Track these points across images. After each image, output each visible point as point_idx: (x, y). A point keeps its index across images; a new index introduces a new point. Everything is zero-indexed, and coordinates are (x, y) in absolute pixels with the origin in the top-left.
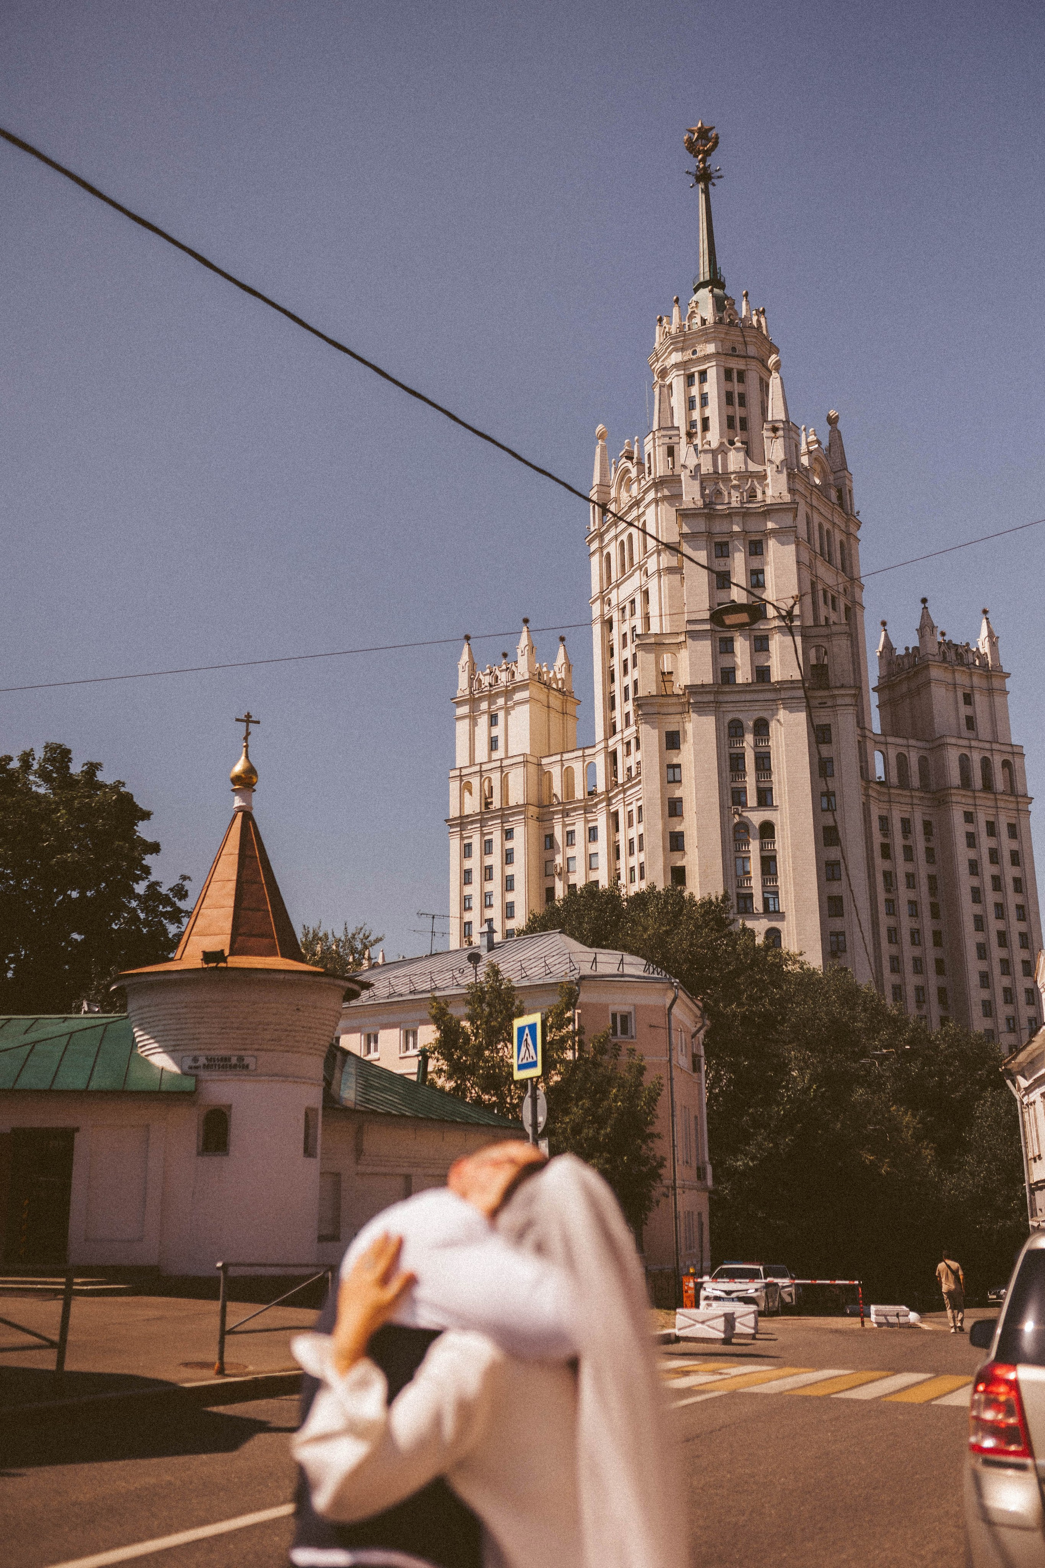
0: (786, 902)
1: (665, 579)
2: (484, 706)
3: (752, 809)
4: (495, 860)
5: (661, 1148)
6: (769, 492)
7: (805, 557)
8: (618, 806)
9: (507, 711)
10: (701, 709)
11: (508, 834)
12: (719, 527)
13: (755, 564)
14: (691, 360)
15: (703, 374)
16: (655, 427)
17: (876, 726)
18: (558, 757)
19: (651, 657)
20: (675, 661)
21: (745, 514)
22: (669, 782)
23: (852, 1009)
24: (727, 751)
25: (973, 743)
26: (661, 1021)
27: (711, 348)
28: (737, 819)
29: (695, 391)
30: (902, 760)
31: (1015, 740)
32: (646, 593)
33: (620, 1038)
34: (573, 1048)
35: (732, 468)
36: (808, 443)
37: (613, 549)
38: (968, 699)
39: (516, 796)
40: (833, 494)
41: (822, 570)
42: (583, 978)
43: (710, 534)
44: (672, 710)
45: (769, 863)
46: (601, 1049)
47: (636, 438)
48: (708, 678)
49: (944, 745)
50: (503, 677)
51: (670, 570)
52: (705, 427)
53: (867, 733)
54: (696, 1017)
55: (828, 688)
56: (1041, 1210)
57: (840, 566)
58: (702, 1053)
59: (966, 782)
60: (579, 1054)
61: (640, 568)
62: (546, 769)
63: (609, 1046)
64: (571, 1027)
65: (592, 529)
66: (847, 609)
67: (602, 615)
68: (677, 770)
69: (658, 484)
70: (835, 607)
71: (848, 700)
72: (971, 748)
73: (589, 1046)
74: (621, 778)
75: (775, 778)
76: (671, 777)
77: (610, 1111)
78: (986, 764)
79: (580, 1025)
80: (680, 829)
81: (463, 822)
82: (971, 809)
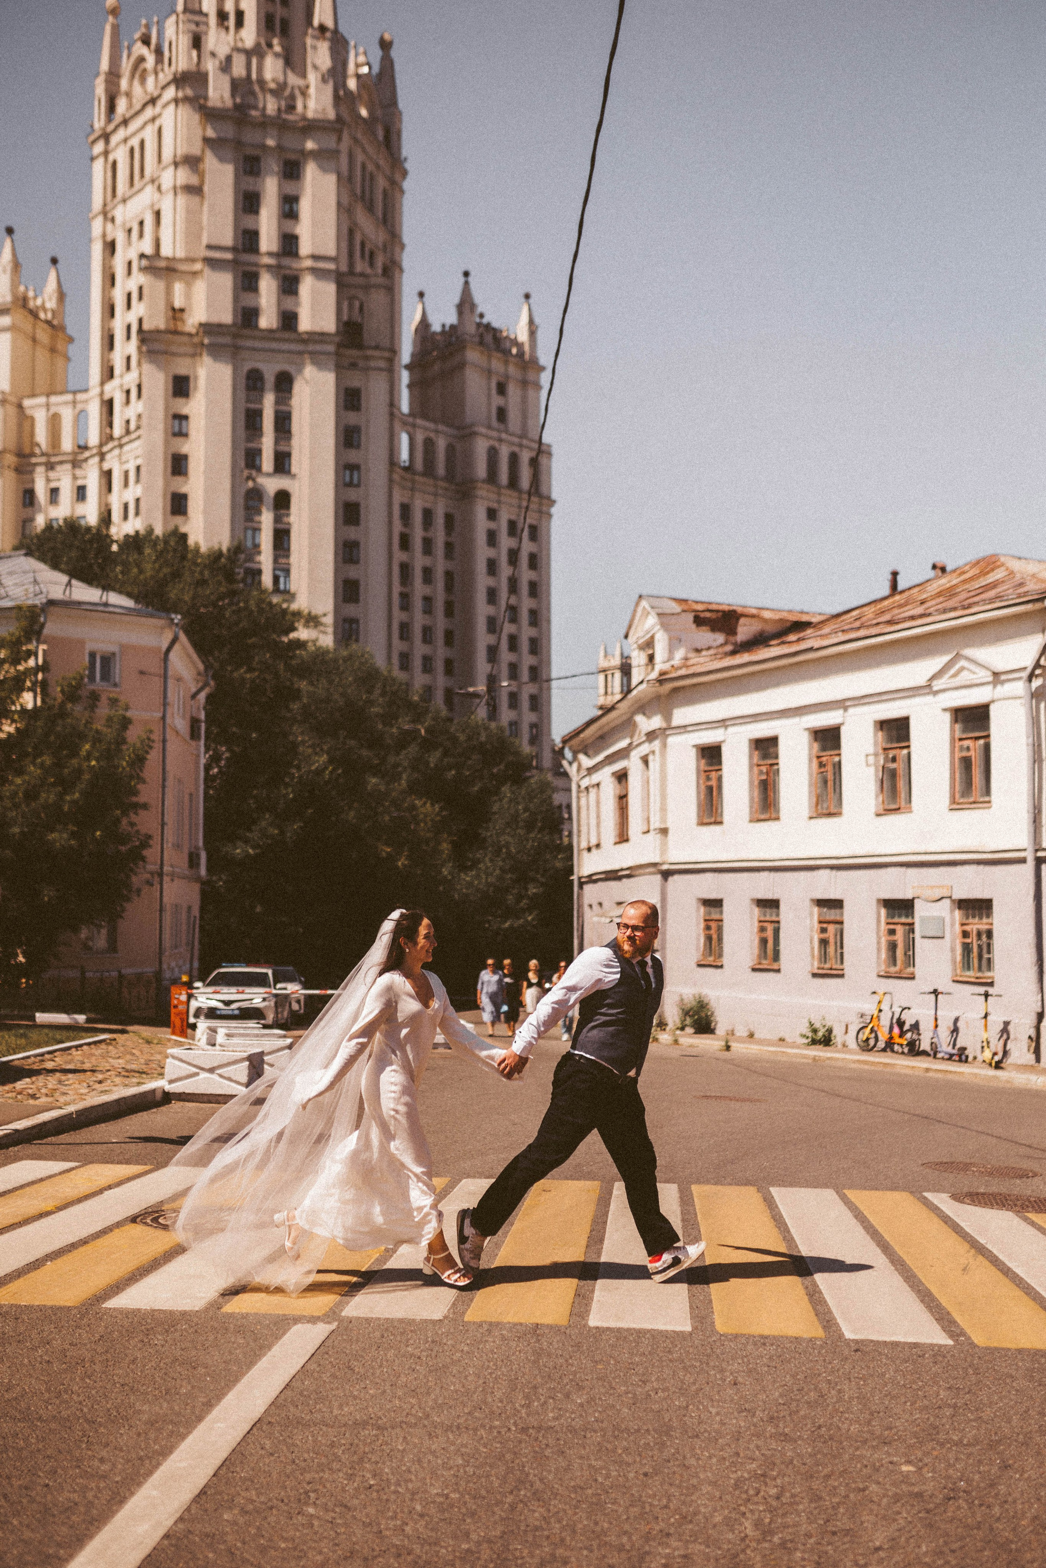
0: (298, 580)
1: (182, 200)
3: (268, 475)
5: (145, 822)
6: (312, 104)
7: (345, 201)
8: (112, 463)
10: (215, 351)
12: (250, 136)
13: (290, 189)
16: (179, 8)
17: (404, 405)
18: (43, 400)
19: (161, 285)
20: (188, 296)
21: (281, 126)
22: (175, 435)
23: (369, 692)
24: (243, 406)
25: (504, 436)
26: (154, 666)
28: (250, 484)
30: (429, 444)
32: (158, 214)
33: (99, 685)
34: (32, 689)
35: (268, 75)
36: (358, 66)
38: (502, 389)
40: (380, 132)
41: (362, 217)
42: (51, 603)
43: (238, 144)
44: (182, 350)
45: (282, 537)
46: (70, 694)
47: (155, 19)
48: (227, 317)
49: (475, 434)
51: (188, 189)
52: (240, 24)
53: (397, 412)
54: (199, 674)
55: (360, 346)
56: (591, 906)
57: (380, 214)
58: (202, 718)
59: (492, 476)
60: (43, 701)
61: (153, 181)
62: (29, 412)
63: (83, 693)
64: (31, 662)
65: (97, 126)
66: (385, 267)
67: (104, 235)
68: (184, 423)
69: (181, 80)
70: (372, 264)
71: (382, 364)
72: (500, 440)
73: (56, 692)
74: (117, 431)
75: (295, 442)
76: (177, 429)
77: (79, 771)
78: (514, 459)
79: (45, 661)
80: (183, 490)
82: (495, 506)
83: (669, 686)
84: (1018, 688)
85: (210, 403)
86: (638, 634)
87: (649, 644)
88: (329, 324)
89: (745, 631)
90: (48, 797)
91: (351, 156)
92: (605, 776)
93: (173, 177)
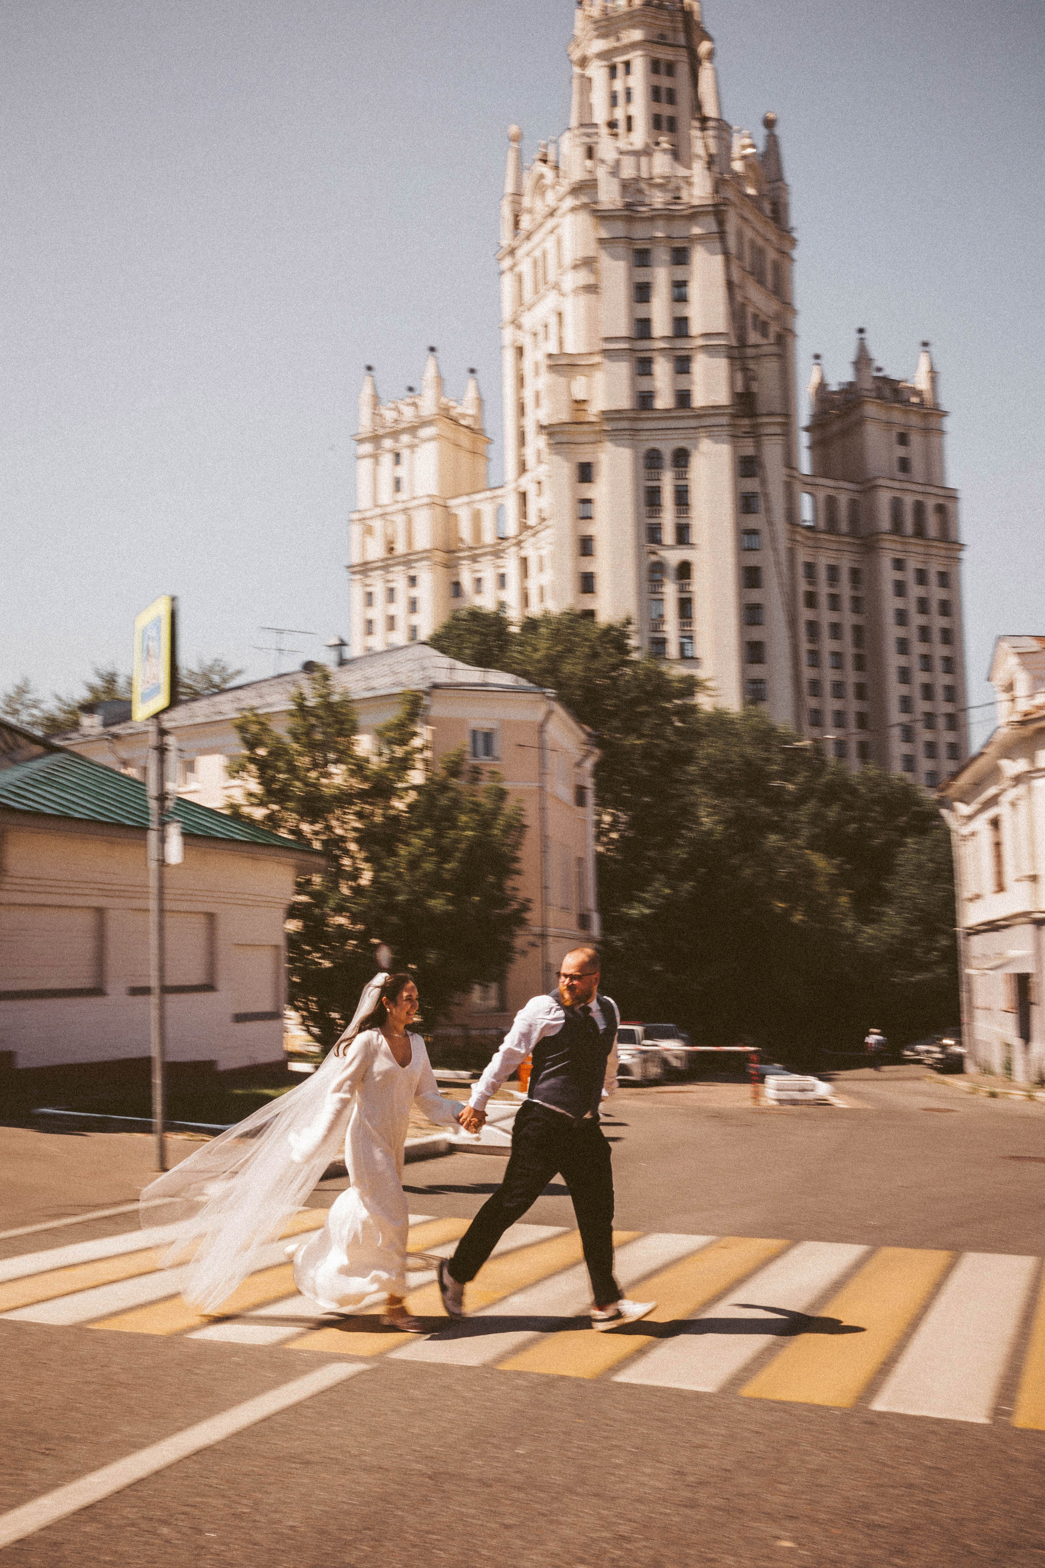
0: (703, 647)
1: (582, 299)
2: (388, 443)
3: (670, 548)
4: (399, 609)
5: (525, 888)
6: (694, 192)
7: (736, 276)
8: (529, 551)
9: (412, 447)
10: (615, 436)
11: (413, 580)
12: (640, 231)
13: (679, 274)
14: (616, 49)
15: (627, 64)
16: (574, 122)
18: (465, 499)
19: (562, 380)
20: (589, 388)
21: (669, 216)
22: (581, 518)
24: (642, 485)
25: (907, 486)
26: (531, 739)
27: (637, 35)
28: (653, 558)
29: (618, 86)
30: (831, 502)
31: (951, 483)
32: (560, 315)
33: (483, 760)
34: (418, 769)
35: (656, 171)
36: (740, 146)
37: (525, 267)
38: (903, 439)
39: (423, 540)
40: (767, 207)
41: (753, 291)
42: (436, 686)
43: (629, 239)
44: (584, 438)
45: (685, 606)
46: (454, 770)
47: (552, 138)
48: (625, 403)
49: (874, 487)
50: (407, 411)
51: (587, 288)
52: (629, 129)
53: (795, 474)
54: (581, 743)
55: (753, 415)
56: (975, 958)
57: (771, 284)
58: (589, 785)
59: (897, 528)
60: (427, 777)
61: (554, 286)
62: (454, 511)
63: (466, 767)
64: (416, 743)
65: (504, 243)
66: (777, 336)
67: (513, 342)
68: (589, 506)
69: (577, 190)
70: (765, 335)
71: (778, 429)
72: (903, 490)
73: (437, 767)
74: (532, 520)
75: (694, 513)
76: (582, 513)
77: (457, 841)
78: (919, 508)
80: (589, 570)
81: (364, 569)
82: (899, 556)
83: (1031, 728)
85: (613, 489)
86: (1001, 677)
87: (1009, 685)
88: (721, 396)
92: (981, 824)
93: (572, 280)
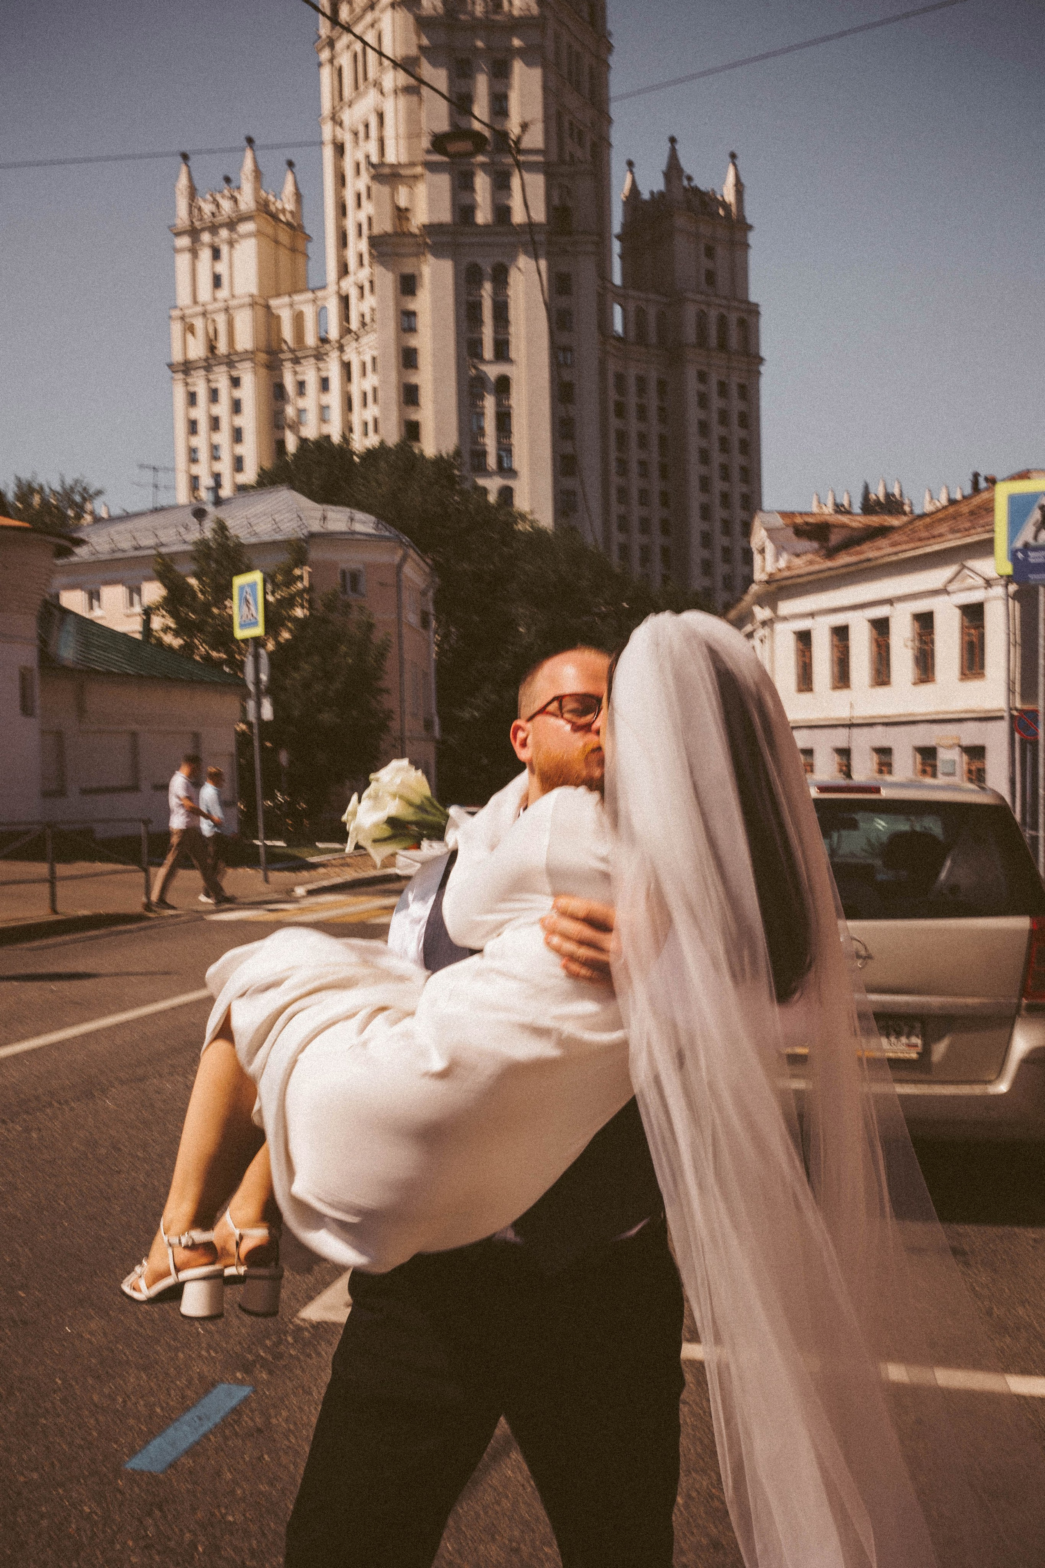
0: (520, 460)
1: (403, 100)
2: (206, 237)
3: (490, 362)
4: (222, 409)
5: (390, 702)
6: (517, 2)
7: (551, 85)
8: (351, 355)
9: (231, 244)
10: (438, 251)
11: (236, 382)
12: (461, 40)
13: (499, 86)
17: (617, 279)
18: (287, 299)
19: (386, 190)
20: (412, 197)
21: (487, 26)
22: (405, 330)
24: (464, 299)
25: (712, 299)
26: (390, 578)
28: (474, 372)
30: (641, 313)
31: (753, 298)
32: (381, 116)
33: (351, 597)
34: (302, 605)
37: (345, 60)
38: (710, 252)
39: (245, 340)
40: (584, 10)
41: (569, 99)
42: (312, 535)
43: (451, 48)
44: (408, 251)
45: (504, 420)
46: (330, 606)
48: (445, 216)
49: (683, 300)
50: (226, 205)
51: (408, 90)
53: (609, 285)
54: (425, 574)
55: (570, 233)
57: (588, 96)
58: (432, 611)
59: (702, 341)
60: (310, 612)
61: (375, 84)
62: (275, 312)
63: (338, 604)
64: (300, 585)
65: (322, 34)
66: (594, 145)
67: (334, 139)
68: (413, 319)
70: (581, 143)
71: (590, 248)
72: (709, 305)
73: (319, 605)
74: (354, 325)
75: (512, 329)
76: (406, 325)
77: (340, 667)
78: (723, 322)
79: (311, 584)
80: (414, 382)
81: (187, 368)
82: (705, 368)
83: (774, 586)
84: (998, 591)
85: (435, 301)
86: (756, 542)
87: (762, 551)
88: (539, 215)
89: (835, 538)
90: (318, 687)
91: (557, 37)
93: (391, 79)
